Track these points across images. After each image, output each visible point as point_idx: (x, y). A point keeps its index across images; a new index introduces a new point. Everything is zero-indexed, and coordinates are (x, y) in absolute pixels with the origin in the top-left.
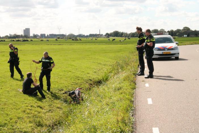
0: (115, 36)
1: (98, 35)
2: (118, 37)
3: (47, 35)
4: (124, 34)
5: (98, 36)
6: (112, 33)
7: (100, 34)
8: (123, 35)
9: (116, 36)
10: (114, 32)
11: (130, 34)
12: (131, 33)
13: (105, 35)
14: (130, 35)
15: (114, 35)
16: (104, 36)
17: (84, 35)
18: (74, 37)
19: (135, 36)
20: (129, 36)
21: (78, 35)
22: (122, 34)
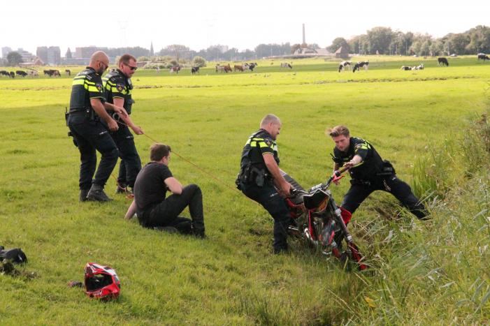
0: (373, 53)
1: (297, 47)
2: (388, 54)
3: (69, 54)
4: (416, 40)
5: (296, 54)
6: (363, 37)
7: (305, 46)
8: (413, 47)
9: (381, 53)
10: (371, 34)
11: (443, 40)
12: (450, 35)
13: (333, 49)
14: (446, 47)
15: (369, 48)
16: (327, 54)
17: (233, 50)
18: (191, 58)
19: (468, 47)
20: (441, 47)
21: (208, 50)
22: (408, 40)
